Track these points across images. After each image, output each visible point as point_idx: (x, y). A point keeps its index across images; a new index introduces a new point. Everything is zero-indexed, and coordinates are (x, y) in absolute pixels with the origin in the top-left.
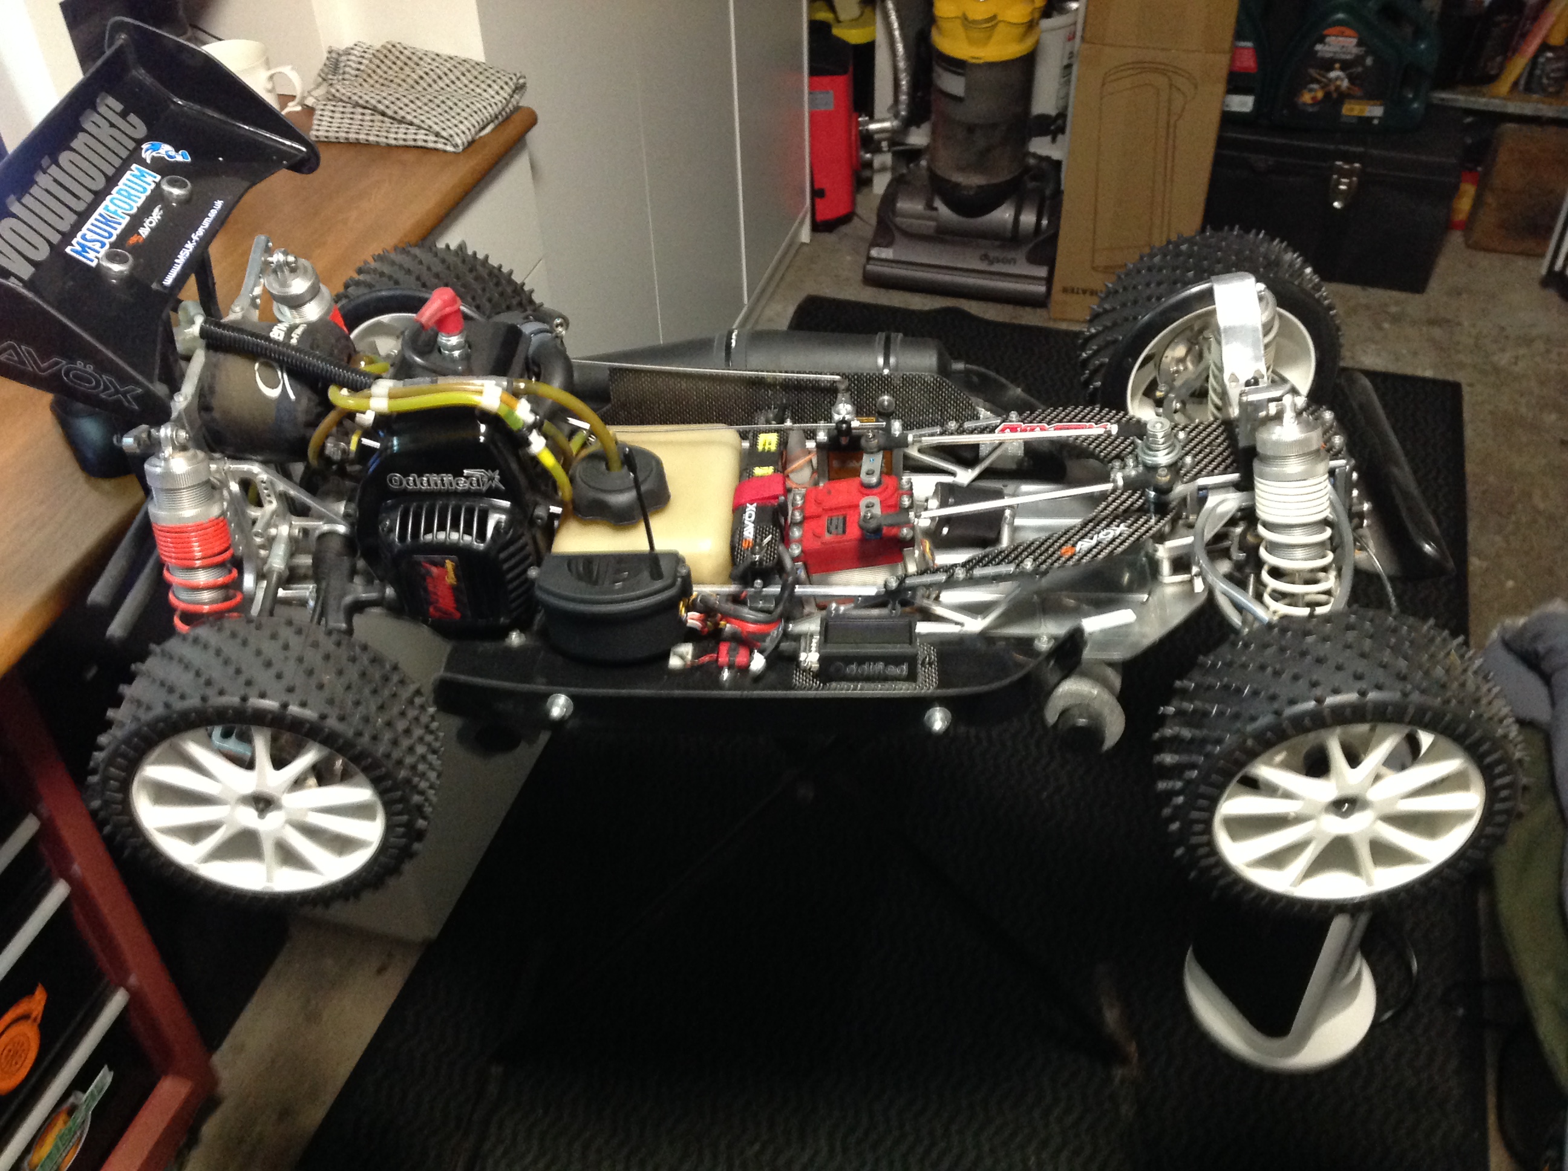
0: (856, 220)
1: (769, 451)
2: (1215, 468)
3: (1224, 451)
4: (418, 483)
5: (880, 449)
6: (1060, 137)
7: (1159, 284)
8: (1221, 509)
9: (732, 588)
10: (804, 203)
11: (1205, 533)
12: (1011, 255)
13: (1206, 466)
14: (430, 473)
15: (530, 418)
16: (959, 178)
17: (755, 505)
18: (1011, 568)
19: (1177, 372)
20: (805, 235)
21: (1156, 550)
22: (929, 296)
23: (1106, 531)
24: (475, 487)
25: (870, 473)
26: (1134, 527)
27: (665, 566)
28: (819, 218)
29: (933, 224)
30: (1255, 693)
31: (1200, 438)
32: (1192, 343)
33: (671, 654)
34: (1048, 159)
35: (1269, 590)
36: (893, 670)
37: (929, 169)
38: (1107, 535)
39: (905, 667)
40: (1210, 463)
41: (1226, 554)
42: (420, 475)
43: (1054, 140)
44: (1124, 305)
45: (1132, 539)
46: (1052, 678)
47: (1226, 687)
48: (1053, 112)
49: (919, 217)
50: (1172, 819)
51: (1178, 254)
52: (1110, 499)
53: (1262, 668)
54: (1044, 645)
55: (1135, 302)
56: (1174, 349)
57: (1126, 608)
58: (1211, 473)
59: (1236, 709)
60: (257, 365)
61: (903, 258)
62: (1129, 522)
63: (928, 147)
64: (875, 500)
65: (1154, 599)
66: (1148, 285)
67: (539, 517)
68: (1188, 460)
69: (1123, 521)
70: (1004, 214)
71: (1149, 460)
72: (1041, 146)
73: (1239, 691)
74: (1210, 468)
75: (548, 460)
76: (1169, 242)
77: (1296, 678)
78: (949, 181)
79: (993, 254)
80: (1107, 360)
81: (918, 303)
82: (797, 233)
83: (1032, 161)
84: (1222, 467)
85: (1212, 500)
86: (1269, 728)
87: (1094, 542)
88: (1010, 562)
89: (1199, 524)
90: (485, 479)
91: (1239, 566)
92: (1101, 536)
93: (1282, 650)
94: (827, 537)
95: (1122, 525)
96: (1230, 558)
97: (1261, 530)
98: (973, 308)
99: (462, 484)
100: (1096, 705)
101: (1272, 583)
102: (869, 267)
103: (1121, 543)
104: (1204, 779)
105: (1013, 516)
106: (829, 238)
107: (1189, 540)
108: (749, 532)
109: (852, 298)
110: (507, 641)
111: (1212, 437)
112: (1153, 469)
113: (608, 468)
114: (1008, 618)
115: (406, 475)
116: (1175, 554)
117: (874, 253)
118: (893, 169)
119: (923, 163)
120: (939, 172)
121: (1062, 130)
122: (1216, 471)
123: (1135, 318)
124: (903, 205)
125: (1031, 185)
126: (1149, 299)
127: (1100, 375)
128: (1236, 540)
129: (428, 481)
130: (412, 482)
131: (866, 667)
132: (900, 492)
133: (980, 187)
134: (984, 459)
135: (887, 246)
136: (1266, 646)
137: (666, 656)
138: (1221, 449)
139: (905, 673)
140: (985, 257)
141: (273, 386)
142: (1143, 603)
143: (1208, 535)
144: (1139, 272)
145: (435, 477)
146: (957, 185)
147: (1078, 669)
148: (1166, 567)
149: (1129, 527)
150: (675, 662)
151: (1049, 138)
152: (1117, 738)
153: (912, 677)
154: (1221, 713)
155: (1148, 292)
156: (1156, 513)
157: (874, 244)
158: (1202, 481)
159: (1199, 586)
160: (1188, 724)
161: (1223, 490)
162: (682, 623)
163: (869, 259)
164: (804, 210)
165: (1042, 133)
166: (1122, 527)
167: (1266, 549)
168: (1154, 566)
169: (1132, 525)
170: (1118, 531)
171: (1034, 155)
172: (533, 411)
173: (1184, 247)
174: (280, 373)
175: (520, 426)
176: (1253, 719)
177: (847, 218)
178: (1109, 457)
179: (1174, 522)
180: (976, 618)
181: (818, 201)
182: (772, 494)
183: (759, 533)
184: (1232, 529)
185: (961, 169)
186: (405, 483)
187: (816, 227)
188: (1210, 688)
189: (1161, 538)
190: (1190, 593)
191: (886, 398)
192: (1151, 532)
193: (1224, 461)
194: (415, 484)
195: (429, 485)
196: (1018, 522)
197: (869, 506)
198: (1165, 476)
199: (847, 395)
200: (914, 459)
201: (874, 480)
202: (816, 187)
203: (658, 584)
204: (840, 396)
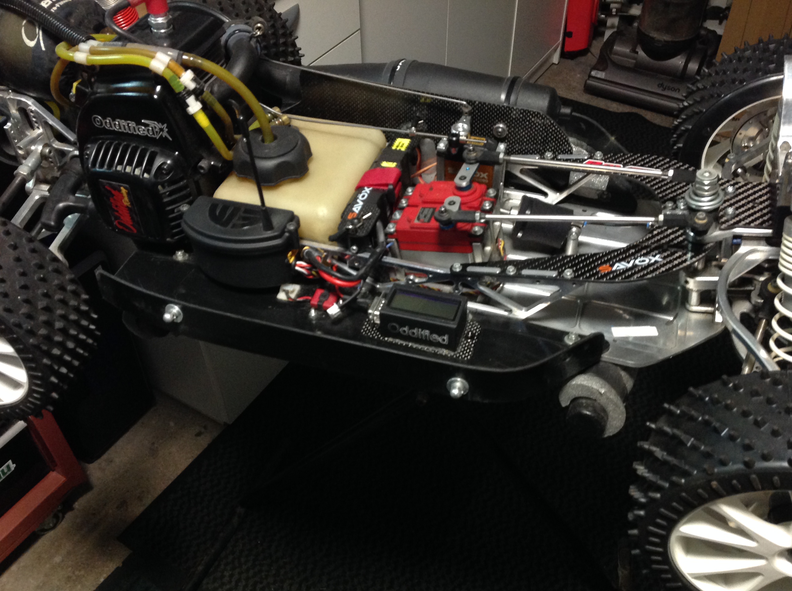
0: (589, 54)
1: (400, 150)
2: (753, 221)
3: (764, 208)
4: (113, 125)
5: (477, 161)
6: (725, 22)
7: (745, 71)
8: (750, 257)
9: (335, 248)
10: (559, 39)
11: (730, 276)
12: (676, 86)
13: (744, 219)
14: (121, 119)
15: (192, 86)
16: (654, 35)
17: (371, 189)
18: (554, 274)
19: (747, 147)
20: (556, 59)
21: (687, 282)
22: (622, 105)
23: (642, 259)
24: (150, 134)
25: (463, 178)
26: (668, 259)
27: (276, 221)
28: (567, 49)
29: (634, 61)
30: (732, 438)
31: (746, 194)
32: (763, 125)
33: (281, 291)
34: (714, 32)
35: (775, 336)
36: (435, 337)
37: (639, 29)
38: (642, 261)
39: (446, 337)
40: (749, 216)
41: (747, 296)
42: (114, 120)
43: (720, 23)
44: (713, 85)
45: (663, 269)
46: (570, 371)
47: (706, 423)
48: (724, 6)
49: (624, 55)
50: (633, 525)
51: (766, 50)
52: (655, 232)
53: (745, 414)
54: (570, 341)
55: (722, 83)
56: (747, 130)
57: (652, 325)
58: (747, 225)
59: (709, 449)
60: (24, 22)
61: (610, 79)
62: (666, 254)
63: (639, 16)
64: (457, 199)
65: (680, 322)
66: (735, 71)
67: (202, 168)
68: (730, 210)
69: (659, 253)
70: (678, 61)
71: (694, 204)
72: (712, 25)
73: (717, 431)
74: (747, 221)
75: (203, 121)
76: (760, 41)
77: (775, 433)
78: (648, 36)
79: (666, 84)
80: (690, 127)
81: (614, 107)
82: (550, 56)
83: (703, 32)
84: (758, 222)
85: (743, 249)
86: (737, 475)
87: (630, 265)
88: (554, 269)
89: (726, 268)
90: (157, 130)
91: (756, 309)
92: (637, 262)
93: (769, 401)
94: (416, 221)
95: (658, 256)
96: (750, 301)
97: (779, 282)
98: (649, 116)
99: (142, 131)
100: (603, 401)
101: (779, 332)
102: (590, 82)
103: (652, 272)
104: (665, 502)
105: (578, 234)
106: (570, 63)
107: (716, 279)
108: (357, 209)
109: (575, 99)
110: (174, 257)
111: (757, 195)
112: (693, 211)
113: (263, 141)
114: (549, 313)
115: (104, 118)
116: (704, 288)
117: (593, 73)
118: (618, 27)
119: (636, 24)
120: (643, 30)
121: (726, 17)
122: (752, 225)
123: (719, 96)
124: (617, 48)
125: (699, 46)
126: (734, 81)
127: (683, 139)
128: (758, 286)
129: (119, 124)
130: (108, 123)
131: (415, 331)
132: (486, 198)
133: (665, 41)
134: (571, 186)
135: (603, 70)
136: (756, 393)
137: (277, 291)
138: (761, 206)
139: (446, 342)
140: (661, 85)
141: (32, 39)
142: (669, 323)
143: (732, 278)
144: (731, 61)
145: (123, 123)
146: (653, 38)
147: (594, 368)
148: (694, 298)
149: (664, 258)
150: (282, 296)
151: (718, 21)
152: (616, 431)
153: (452, 346)
154: (694, 448)
155: (734, 76)
156: (692, 251)
157: (594, 68)
158: (738, 230)
159: (719, 318)
160: (665, 447)
161: (755, 242)
162: (291, 267)
163: (590, 76)
164: (559, 42)
165: (713, 18)
166: (657, 258)
167: (780, 301)
168: (686, 293)
169: (668, 256)
170: (653, 260)
171: (706, 29)
172: (194, 80)
173: (772, 46)
174: (37, 30)
175: (181, 89)
176: (723, 463)
177: (584, 52)
178: (666, 198)
179: (708, 261)
180: (521, 310)
181: (567, 38)
182: (384, 182)
183: (364, 210)
184: (756, 277)
185: (657, 30)
186: (104, 124)
187: (564, 55)
188: (692, 419)
189: (693, 272)
190: (712, 323)
191: (501, 126)
192: (685, 265)
193: (762, 216)
194: (111, 126)
195: (120, 128)
196: (582, 238)
197: (452, 203)
198: (704, 219)
199: (469, 118)
200: (516, 177)
201: (464, 184)
202: (568, 30)
203: (269, 234)
204: (463, 117)
